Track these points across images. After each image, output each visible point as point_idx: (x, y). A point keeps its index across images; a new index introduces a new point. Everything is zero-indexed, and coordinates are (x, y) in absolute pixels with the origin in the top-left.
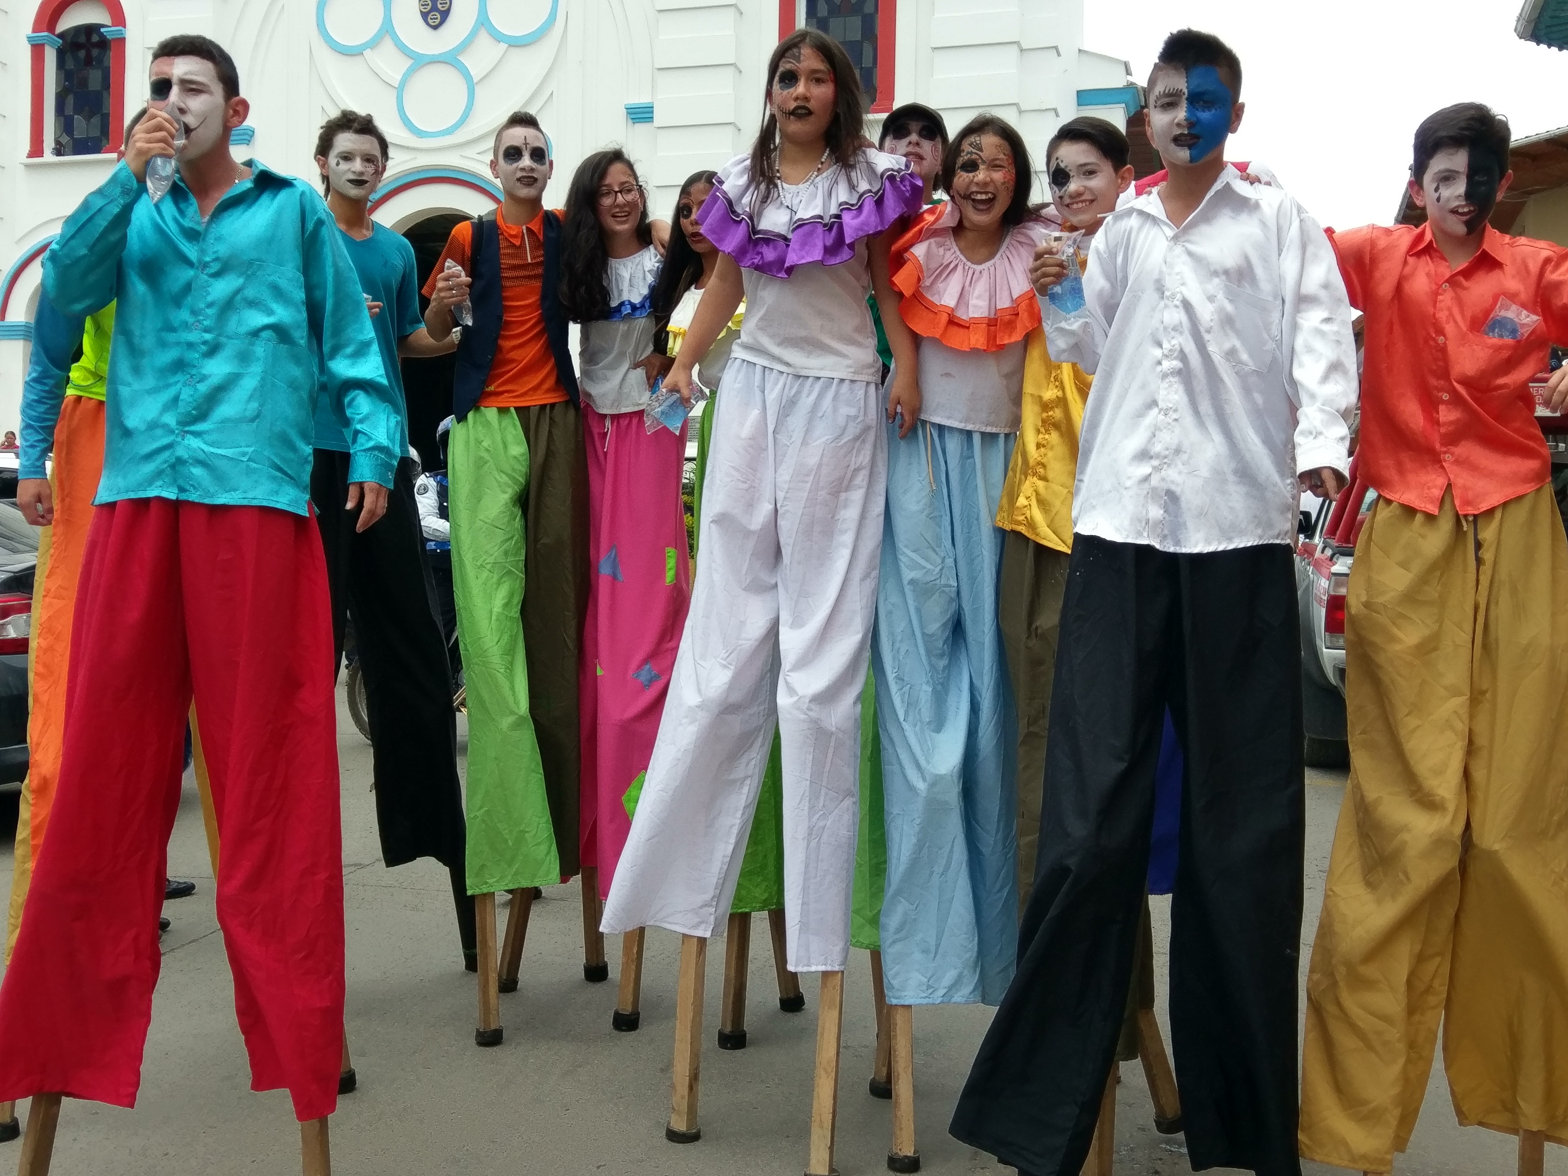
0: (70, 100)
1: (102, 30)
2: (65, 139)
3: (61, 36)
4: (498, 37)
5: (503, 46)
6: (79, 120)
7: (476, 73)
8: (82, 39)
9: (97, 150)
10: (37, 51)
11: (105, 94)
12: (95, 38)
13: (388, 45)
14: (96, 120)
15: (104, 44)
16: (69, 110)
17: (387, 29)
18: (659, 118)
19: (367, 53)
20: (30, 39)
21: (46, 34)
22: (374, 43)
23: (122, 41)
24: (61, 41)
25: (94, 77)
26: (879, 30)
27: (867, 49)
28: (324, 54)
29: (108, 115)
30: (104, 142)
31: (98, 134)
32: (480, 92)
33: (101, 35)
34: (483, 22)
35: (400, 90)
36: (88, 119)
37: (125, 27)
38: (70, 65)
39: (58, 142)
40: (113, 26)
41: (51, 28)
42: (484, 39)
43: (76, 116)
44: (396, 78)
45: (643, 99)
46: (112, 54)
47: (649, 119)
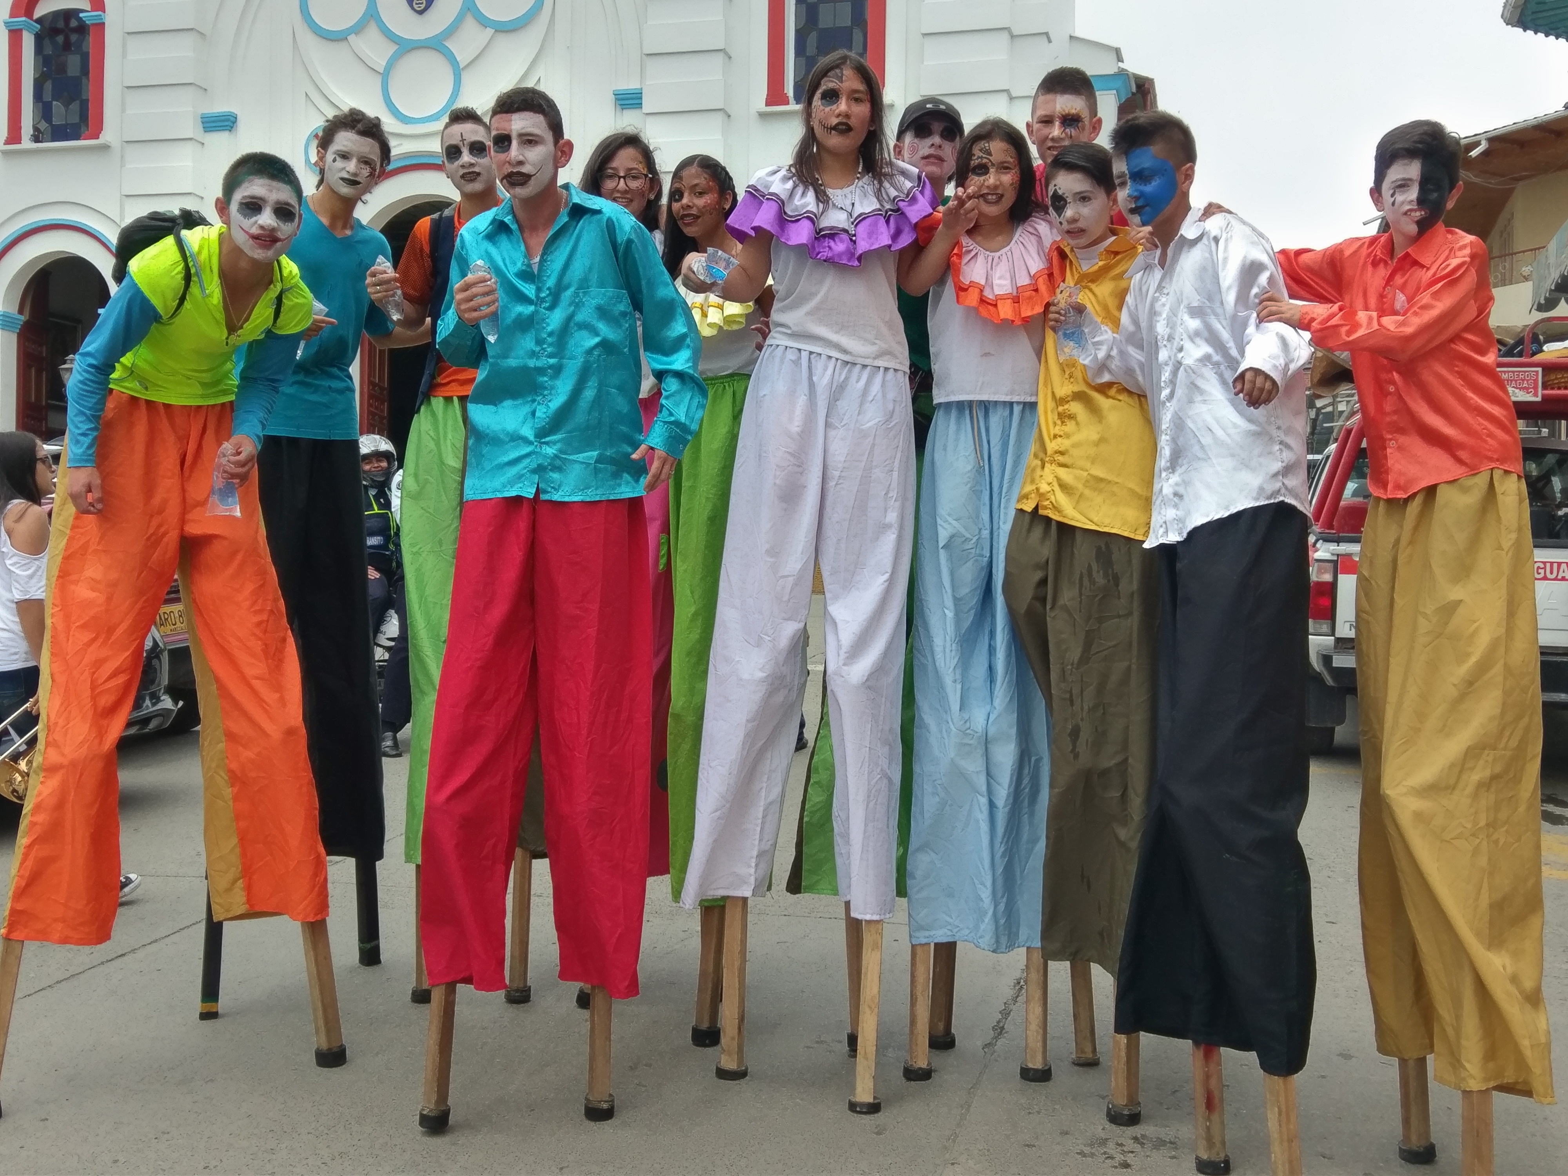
0: (48, 86)
1: (81, 15)
2: (43, 126)
3: (39, 21)
4: (484, 22)
5: (490, 32)
6: (57, 106)
7: (463, 58)
8: (61, 24)
9: (76, 135)
10: (15, 36)
11: (84, 80)
12: (74, 23)
13: (372, 31)
14: (75, 106)
15: (82, 29)
16: (47, 96)
17: (372, 15)
18: (649, 105)
19: (352, 38)
20: (6, 24)
21: (24, 19)
22: (358, 29)
23: (101, 26)
24: (39, 26)
25: (73, 63)
26: (870, 17)
27: (857, 35)
28: (308, 40)
29: (87, 100)
30: (83, 128)
31: (76, 120)
32: (466, 77)
33: (80, 20)
34: (469, 8)
35: (385, 77)
36: (66, 106)
37: (105, 12)
38: (48, 50)
39: (36, 129)
40: (92, 11)
41: (29, 13)
42: (470, 25)
43: (54, 103)
44: (380, 63)
45: (632, 85)
46: (91, 39)
47: (639, 106)
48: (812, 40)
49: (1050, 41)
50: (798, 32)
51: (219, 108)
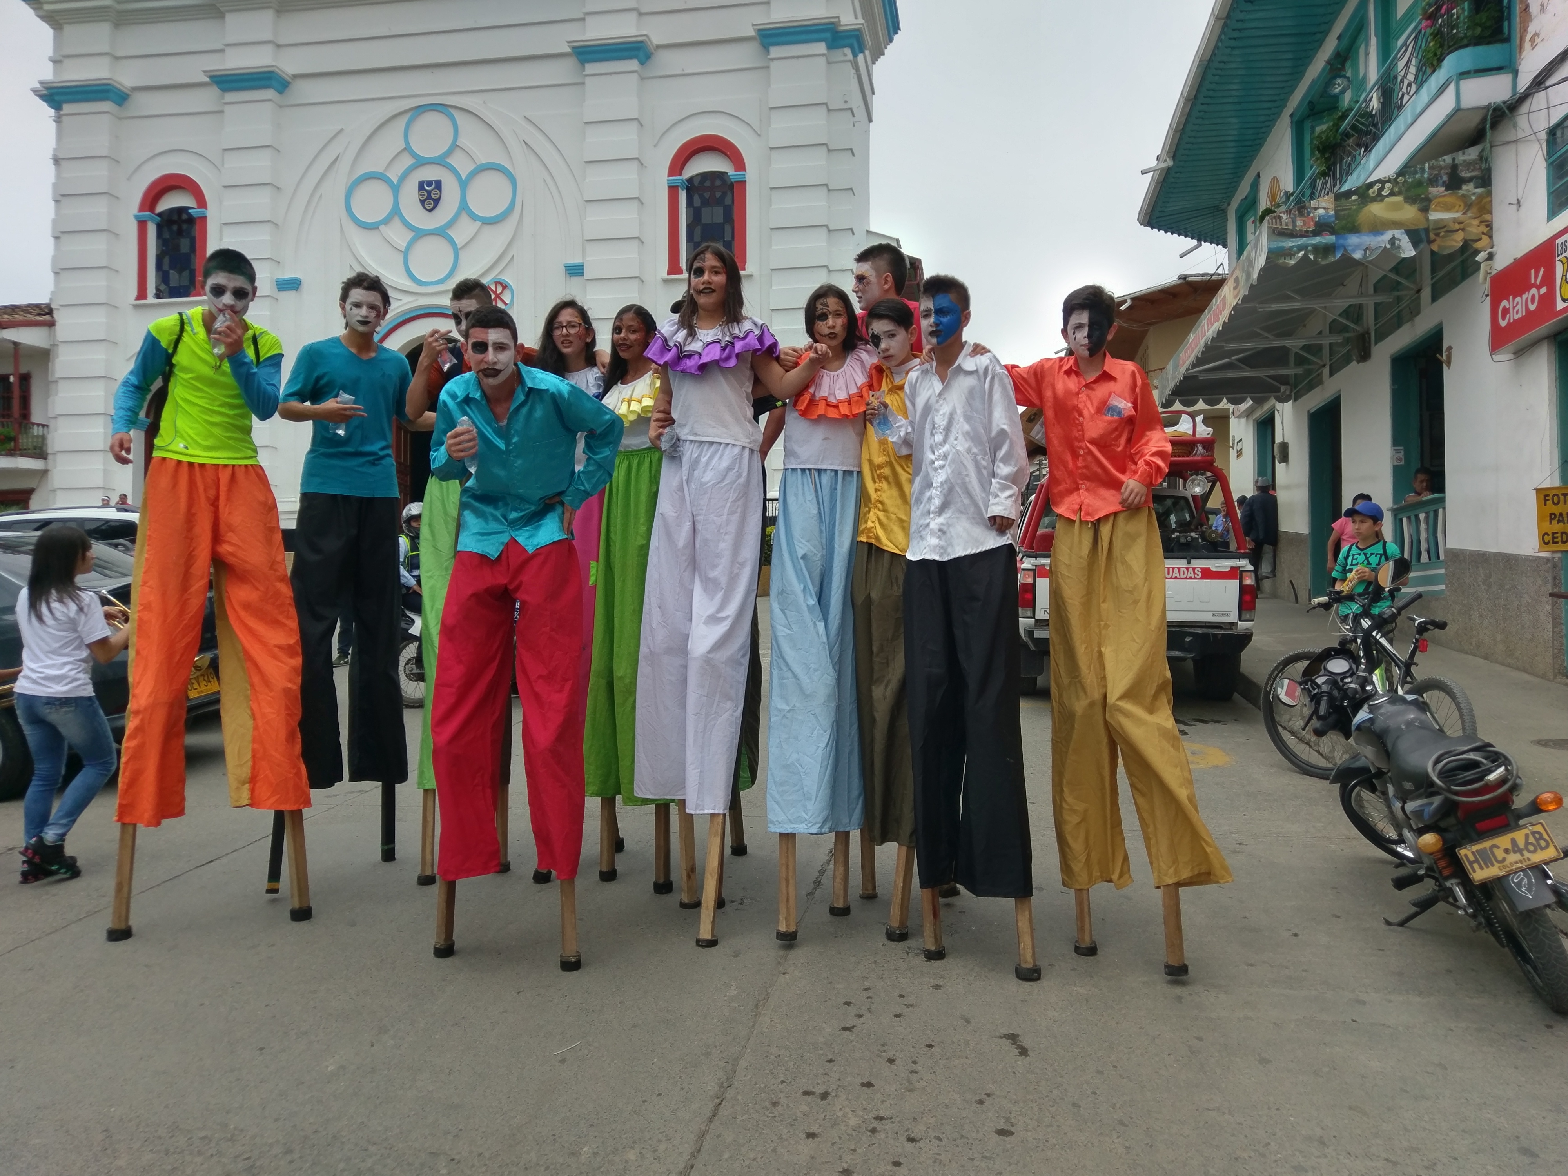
0: (166, 261)
1: (190, 211)
2: (163, 287)
3: (160, 215)
4: (474, 217)
5: (479, 224)
6: (173, 274)
7: (459, 241)
8: (175, 217)
9: (187, 294)
10: (142, 225)
11: (192, 256)
12: (185, 217)
13: (396, 222)
14: (186, 274)
15: (191, 220)
16: (166, 267)
17: (396, 212)
18: (588, 274)
19: (382, 227)
20: (136, 217)
21: (148, 213)
22: (386, 221)
23: (204, 219)
24: (159, 218)
25: (184, 245)
26: (735, 217)
27: (728, 228)
28: (352, 231)
29: (195, 270)
30: (192, 288)
31: (185, 282)
32: (462, 255)
33: (189, 214)
34: (464, 207)
35: (406, 253)
36: (180, 272)
37: (206, 208)
38: (166, 235)
39: (157, 289)
40: (199, 207)
41: (152, 208)
42: (464, 219)
43: (171, 272)
44: (402, 244)
45: (576, 260)
46: (197, 227)
47: (582, 274)
48: (698, 231)
49: (853, 234)
50: (688, 226)
51: (289, 275)
